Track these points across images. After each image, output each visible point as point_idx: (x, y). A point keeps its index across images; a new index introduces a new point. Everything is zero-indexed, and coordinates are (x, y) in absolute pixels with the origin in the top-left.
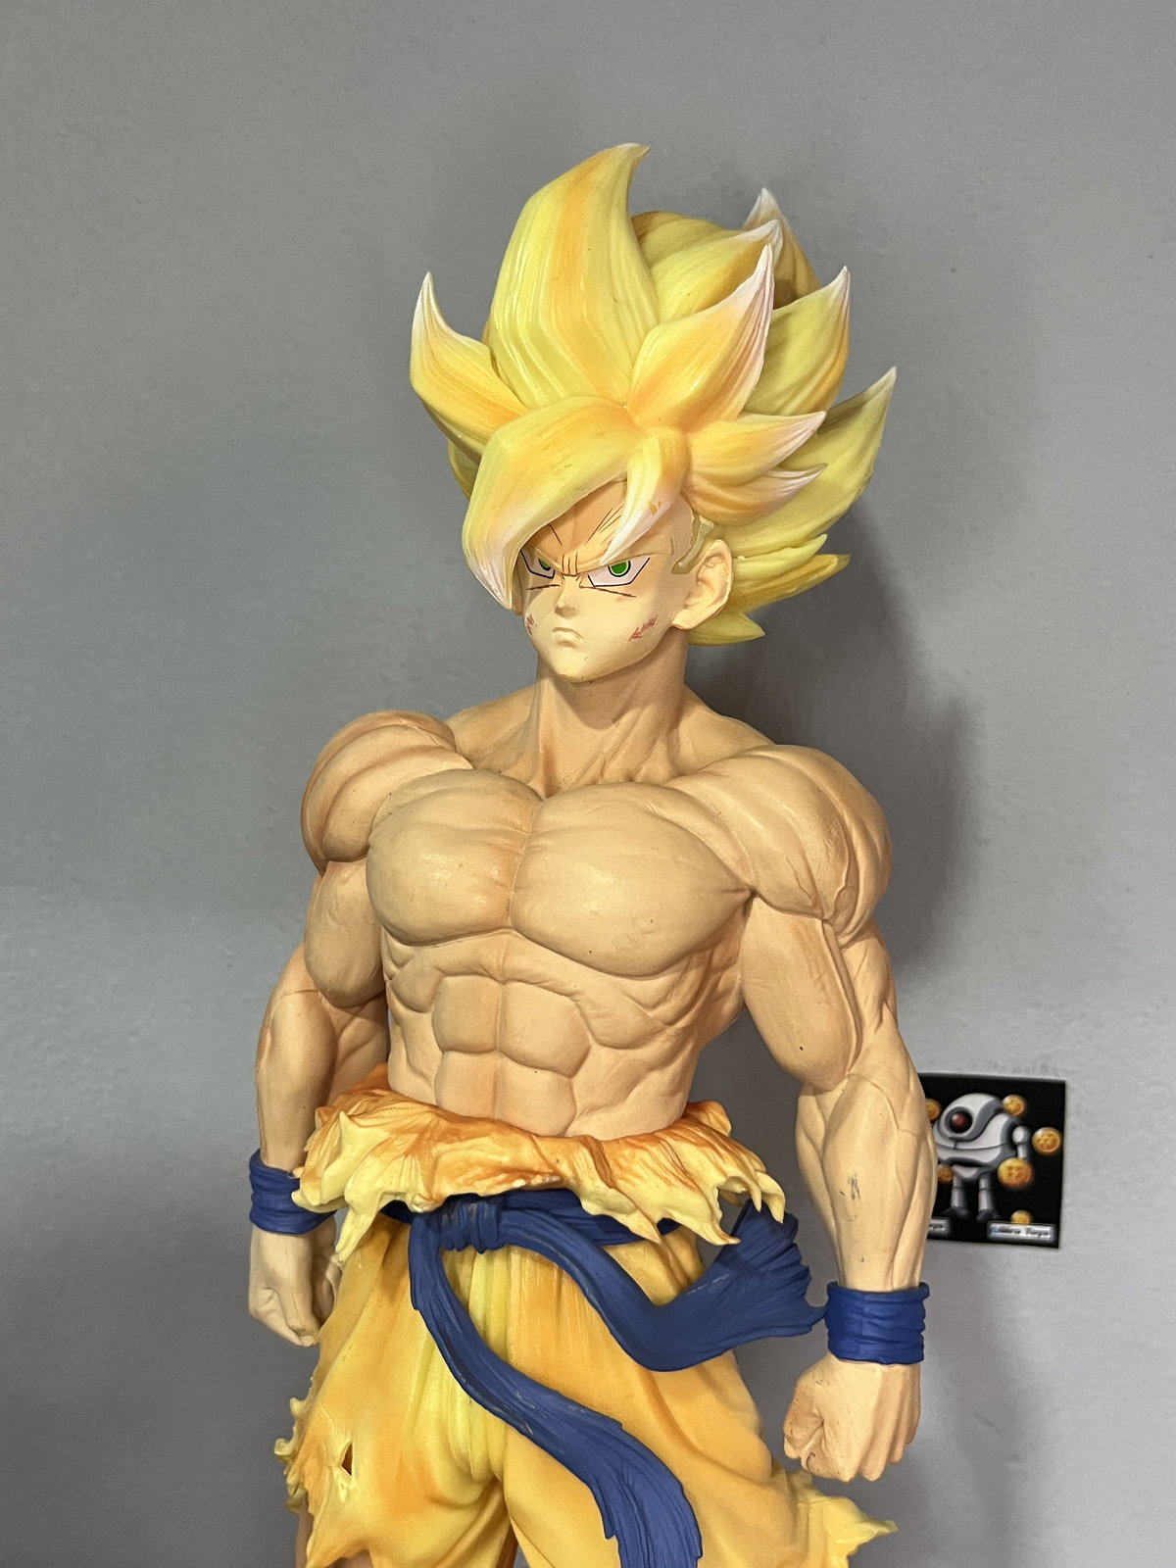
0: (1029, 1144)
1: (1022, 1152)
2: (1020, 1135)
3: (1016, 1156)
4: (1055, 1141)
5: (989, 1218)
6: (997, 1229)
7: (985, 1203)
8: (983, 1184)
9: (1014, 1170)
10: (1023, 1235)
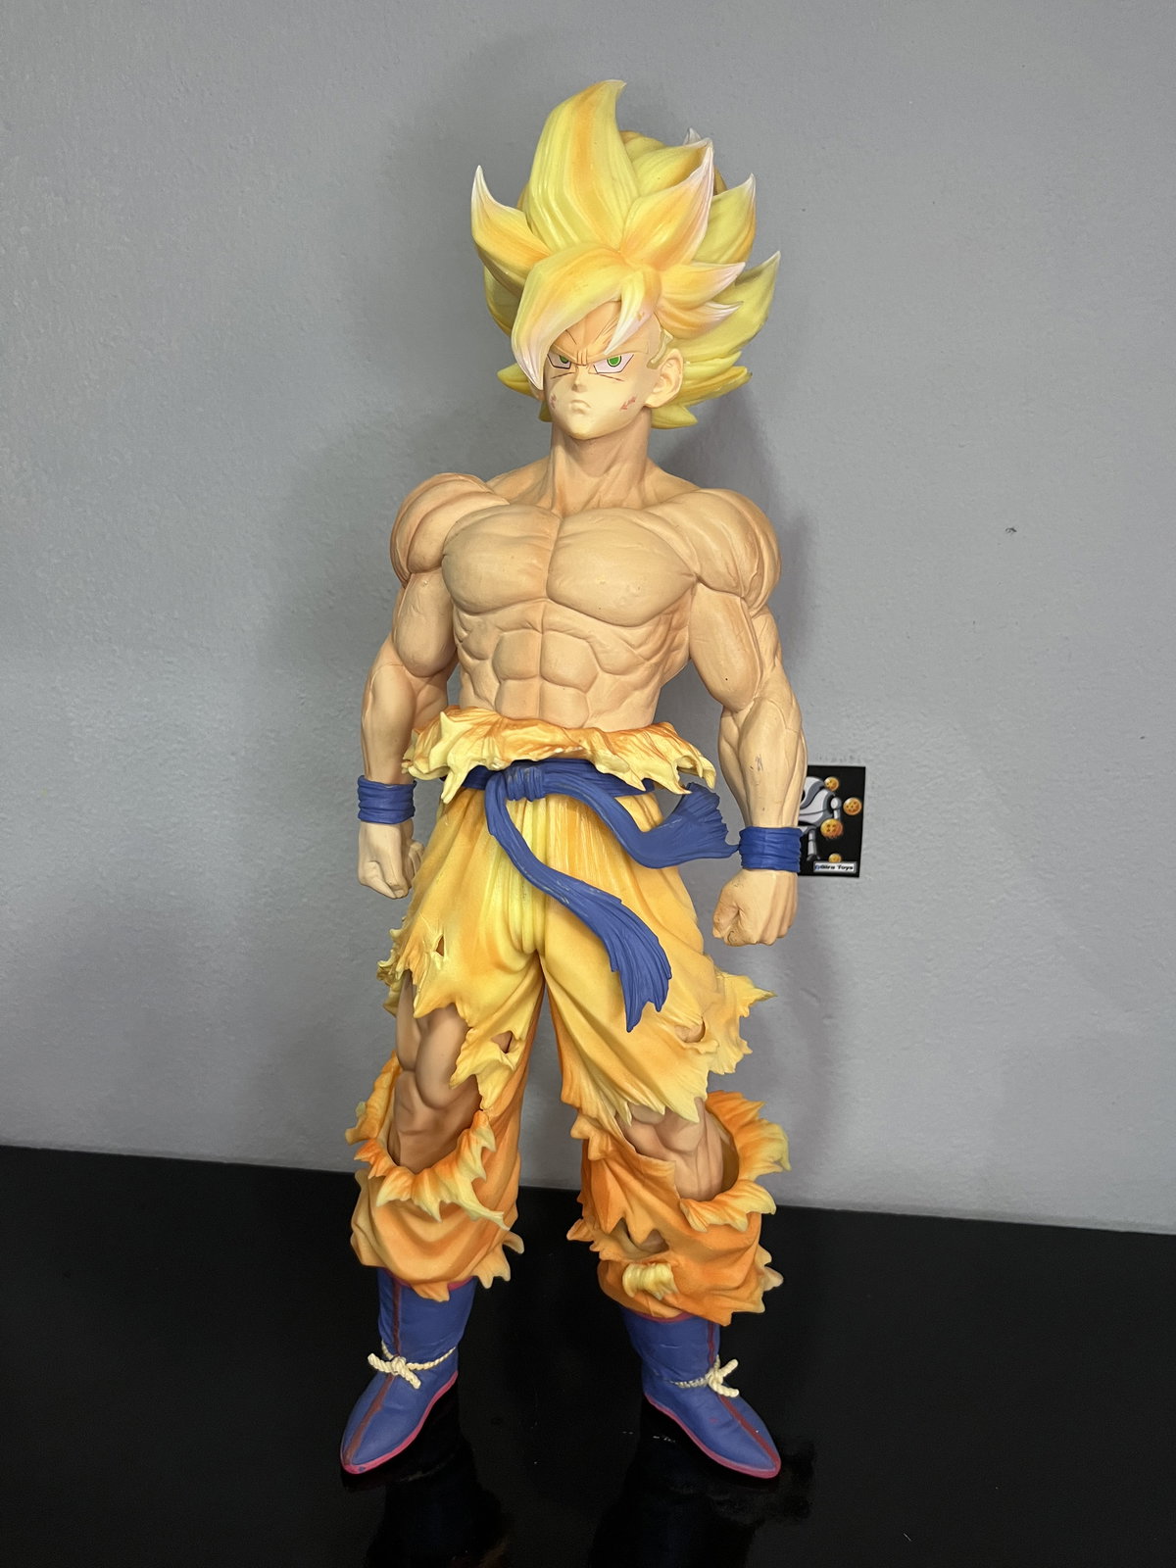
0: (841, 809)
1: (836, 814)
2: (835, 803)
3: (833, 817)
4: (857, 807)
5: (814, 858)
6: (819, 866)
7: (812, 849)
8: (811, 836)
9: (831, 827)
10: (836, 870)
